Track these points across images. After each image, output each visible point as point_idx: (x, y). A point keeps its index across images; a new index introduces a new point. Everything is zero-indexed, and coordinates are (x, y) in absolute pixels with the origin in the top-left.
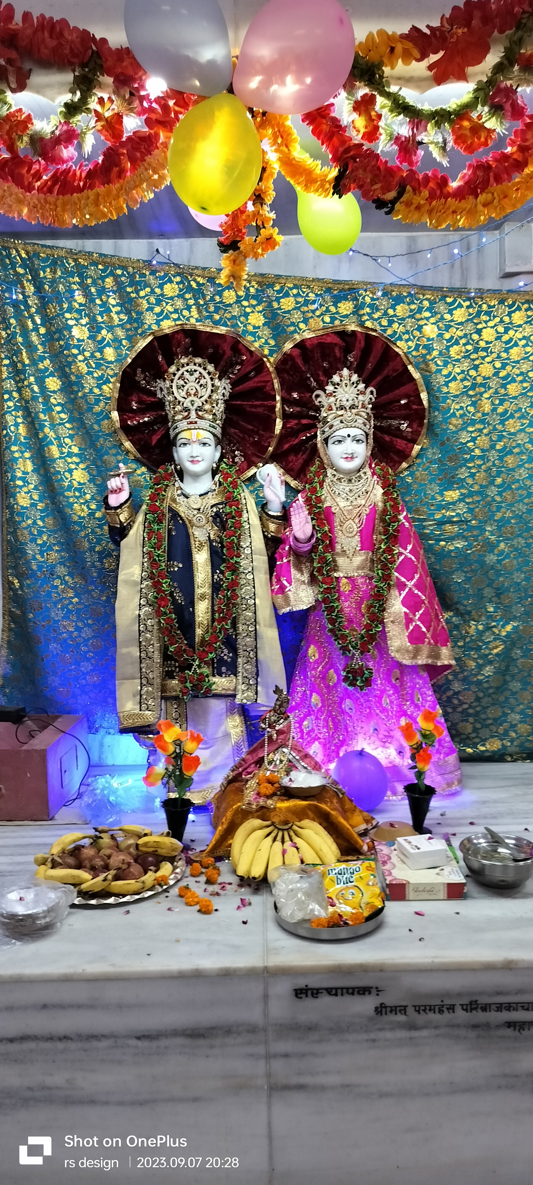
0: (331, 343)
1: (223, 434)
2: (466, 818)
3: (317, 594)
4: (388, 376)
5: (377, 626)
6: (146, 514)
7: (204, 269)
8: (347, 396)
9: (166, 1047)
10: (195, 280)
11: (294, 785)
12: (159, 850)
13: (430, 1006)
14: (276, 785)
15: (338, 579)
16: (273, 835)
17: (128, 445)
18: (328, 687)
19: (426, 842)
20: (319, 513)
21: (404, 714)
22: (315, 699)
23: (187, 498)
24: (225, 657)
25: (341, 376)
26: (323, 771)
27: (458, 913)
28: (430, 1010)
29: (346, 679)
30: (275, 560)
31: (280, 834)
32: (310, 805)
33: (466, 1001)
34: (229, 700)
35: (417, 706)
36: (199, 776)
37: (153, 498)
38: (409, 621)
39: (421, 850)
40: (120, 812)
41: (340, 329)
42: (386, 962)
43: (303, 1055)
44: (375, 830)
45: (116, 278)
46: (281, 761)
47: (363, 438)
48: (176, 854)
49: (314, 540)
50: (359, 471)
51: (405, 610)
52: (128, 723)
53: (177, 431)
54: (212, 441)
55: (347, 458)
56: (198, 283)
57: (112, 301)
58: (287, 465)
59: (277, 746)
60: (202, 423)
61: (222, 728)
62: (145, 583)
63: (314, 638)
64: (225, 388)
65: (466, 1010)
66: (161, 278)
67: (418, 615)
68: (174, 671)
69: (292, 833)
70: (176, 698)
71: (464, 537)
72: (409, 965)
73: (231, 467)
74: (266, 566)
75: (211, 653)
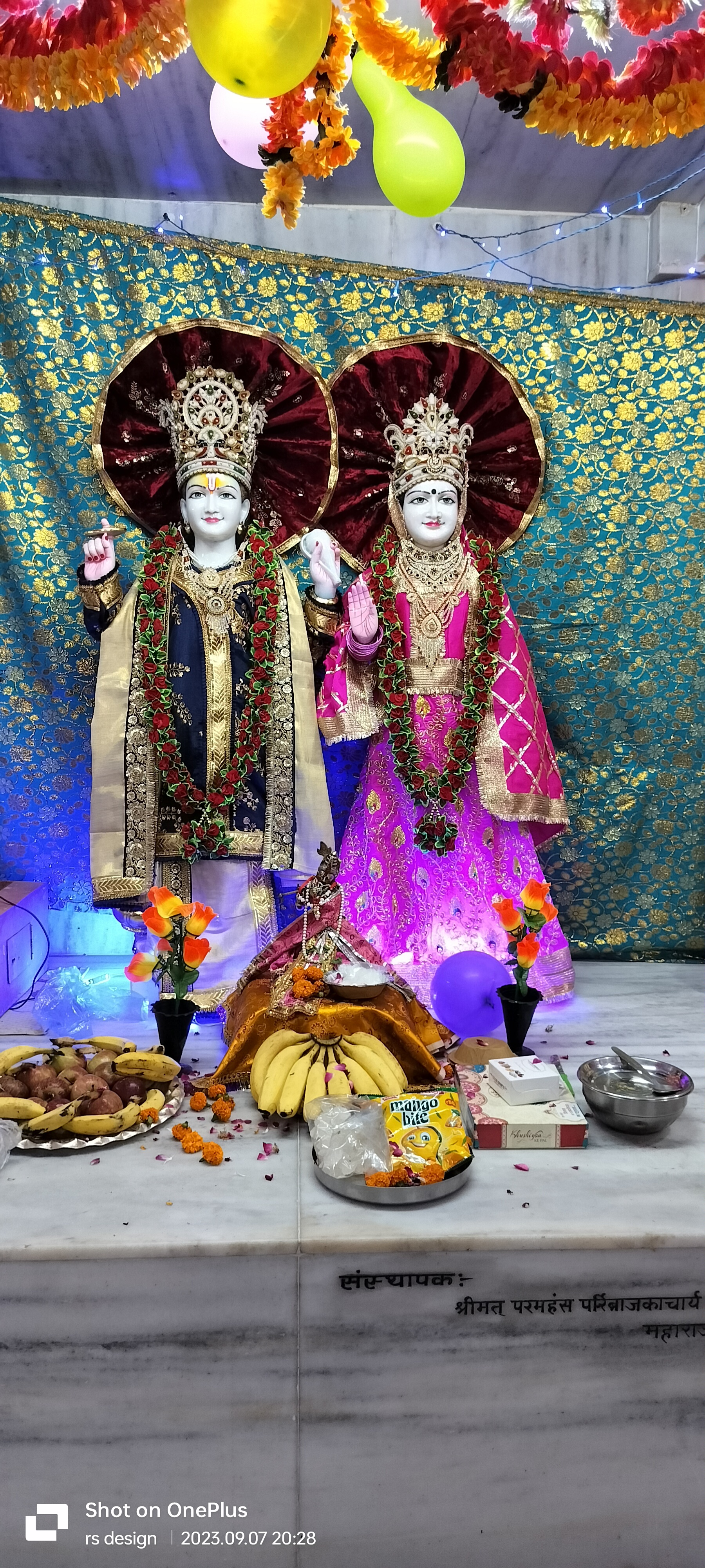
0: (411, 360)
1: (253, 484)
2: (581, 1035)
3: (382, 719)
4: (490, 412)
5: (465, 764)
6: (139, 593)
7: (232, 244)
8: (433, 435)
9: (148, 1360)
10: (218, 260)
11: (343, 983)
12: (146, 1072)
13: (537, 1302)
14: (319, 983)
15: (412, 697)
16: (312, 1053)
17: (115, 494)
18: (392, 850)
19: (531, 1067)
20: (389, 602)
21: (498, 890)
22: (375, 866)
23: (199, 572)
24: (249, 804)
25: (425, 405)
26: (385, 964)
27: (576, 1168)
28: (536, 1308)
29: (419, 838)
30: (324, 669)
31: (323, 1052)
32: (365, 1011)
33: (588, 1295)
34: (252, 865)
35: (515, 879)
36: (206, 970)
37: (149, 570)
38: (509, 759)
39: (524, 1078)
40: (92, 1019)
41: (424, 339)
42: (476, 1237)
43: (349, 1372)
44: (456, 1049)
45: (104, 251)
46: (326, 950)
47: (454, 496)
48: (171, 1078)
49: (379, 641)
50: (447, 544)
51: (504, 744)
52: (108, 893)
53: (187, 474)
54: (237, 492)
55: (429, 524)
56: (223, 265)
57: (97, 285)
58: (343, 534)
59: (320, 928)
60: (223, 464)
61: (242, 904)
62: (136, 694)
63: (375, 782)
64: (258, 417)
65: (589, 1308)
66: (170, 254)
67: (522, 752)
68: (174, 822)
69: (339, 1051)
70: (177, 860)
71: (587, 647)
72: (508, 1242)
73: (264, 531)
74: (311, 676)
75: (229, 796)
